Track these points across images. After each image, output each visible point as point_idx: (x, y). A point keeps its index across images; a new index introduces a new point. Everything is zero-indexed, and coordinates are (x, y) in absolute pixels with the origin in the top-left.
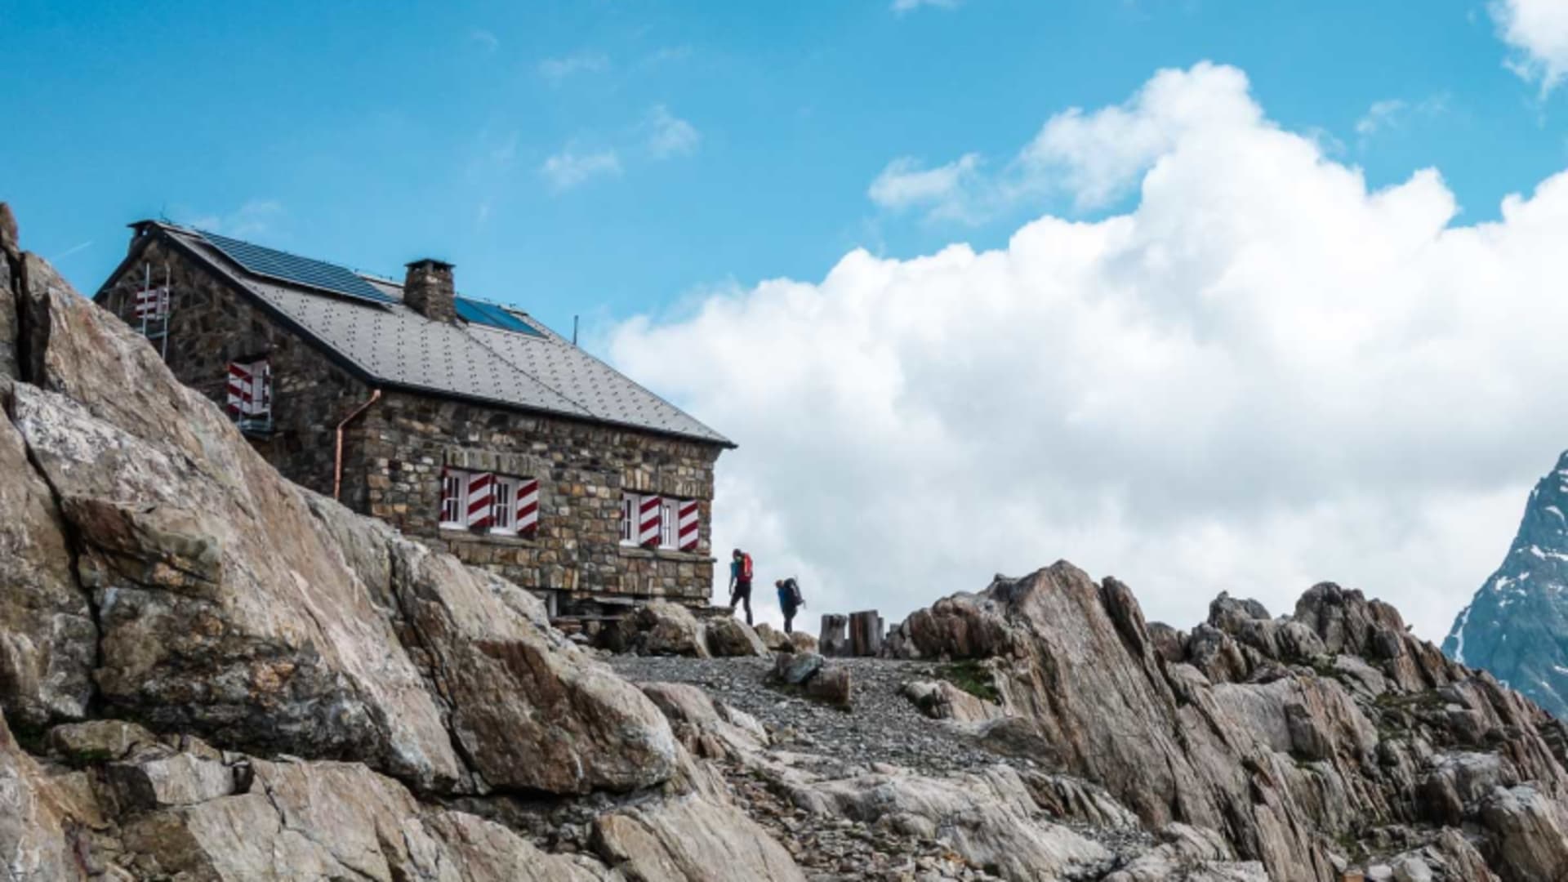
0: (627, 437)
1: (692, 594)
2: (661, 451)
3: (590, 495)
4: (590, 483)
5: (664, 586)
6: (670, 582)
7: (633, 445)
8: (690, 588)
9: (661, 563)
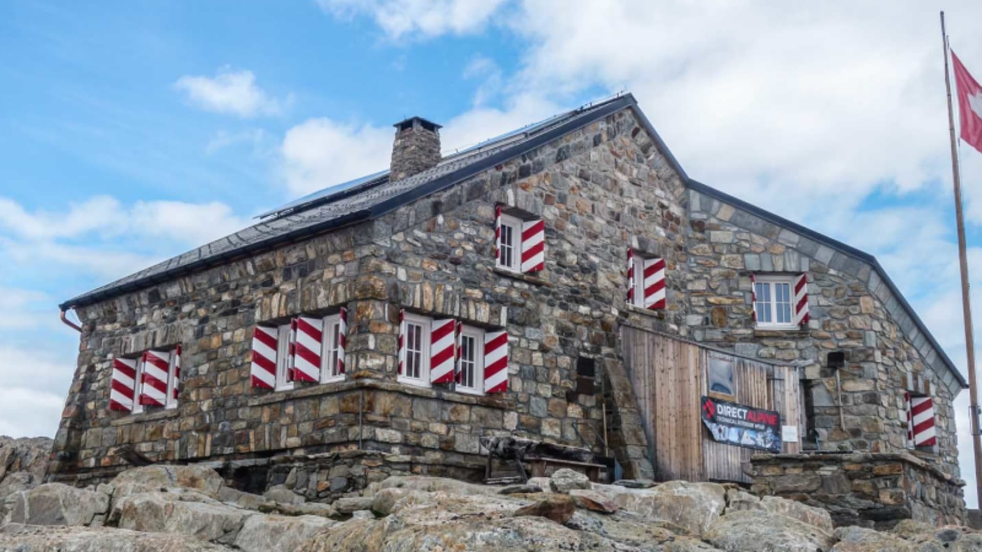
0: (258, 260)
1: (336, 439)
2: (301, 260)
3: (226, 344)
4: (226, 329)
5: (299, 434)
6: (306, 427)
7: (268, 267)
8: (332, 431)
9: (298, 404)
